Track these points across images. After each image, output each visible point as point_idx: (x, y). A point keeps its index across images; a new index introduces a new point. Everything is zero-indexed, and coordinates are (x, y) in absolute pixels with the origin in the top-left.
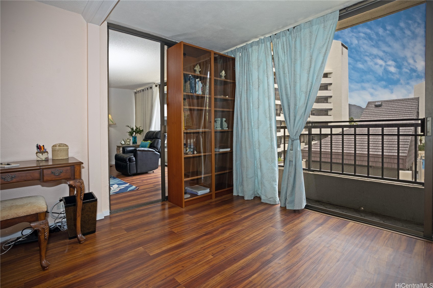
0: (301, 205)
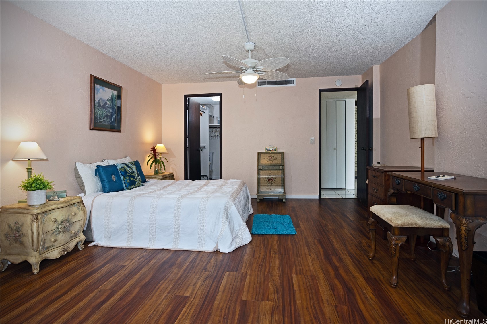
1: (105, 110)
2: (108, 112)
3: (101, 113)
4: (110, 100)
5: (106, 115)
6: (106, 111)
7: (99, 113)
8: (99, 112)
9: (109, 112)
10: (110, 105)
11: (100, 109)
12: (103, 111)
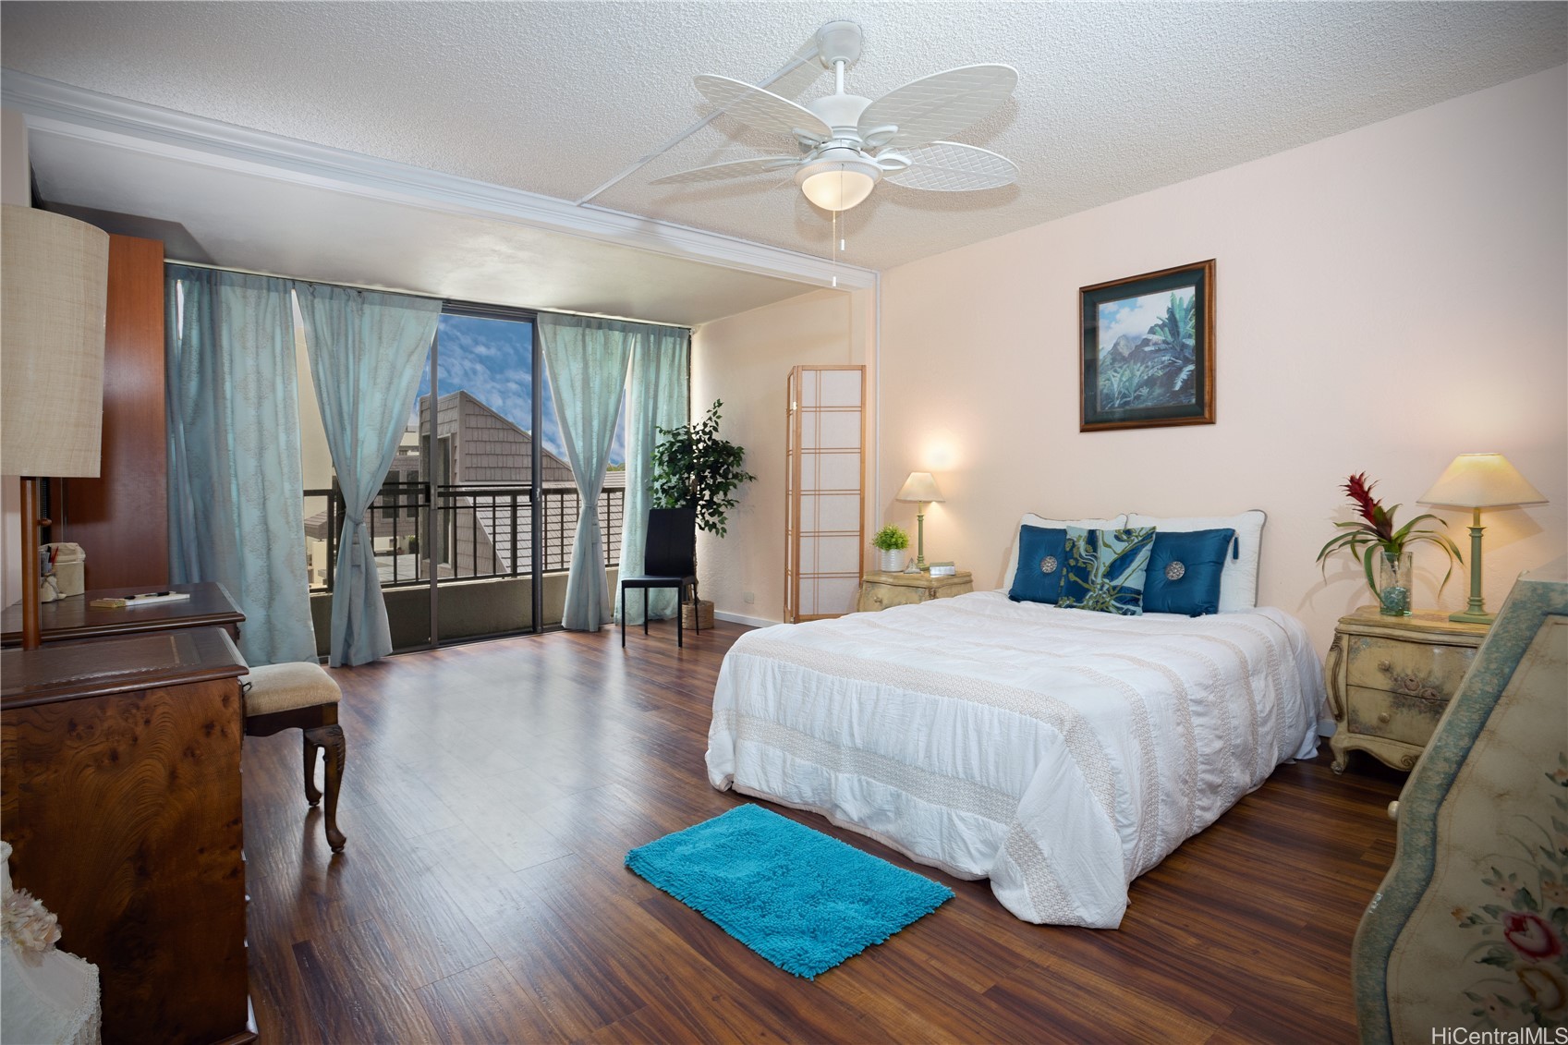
0: (389, 649)
1: (1139, 365)
2: (1153, 367)
3: (1124, 379)
4: (1162, 327)
5: (1146, 377)
6: (1147, 367)
7: (1118, 379)
8: (1119, 376)
9: (1159, 367)
10: (1165, 342)
11: (1121, 367)
12: (1132, 372)
